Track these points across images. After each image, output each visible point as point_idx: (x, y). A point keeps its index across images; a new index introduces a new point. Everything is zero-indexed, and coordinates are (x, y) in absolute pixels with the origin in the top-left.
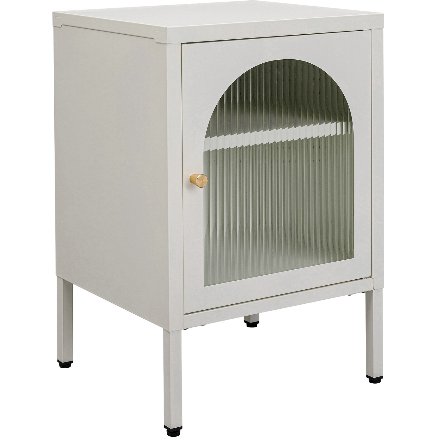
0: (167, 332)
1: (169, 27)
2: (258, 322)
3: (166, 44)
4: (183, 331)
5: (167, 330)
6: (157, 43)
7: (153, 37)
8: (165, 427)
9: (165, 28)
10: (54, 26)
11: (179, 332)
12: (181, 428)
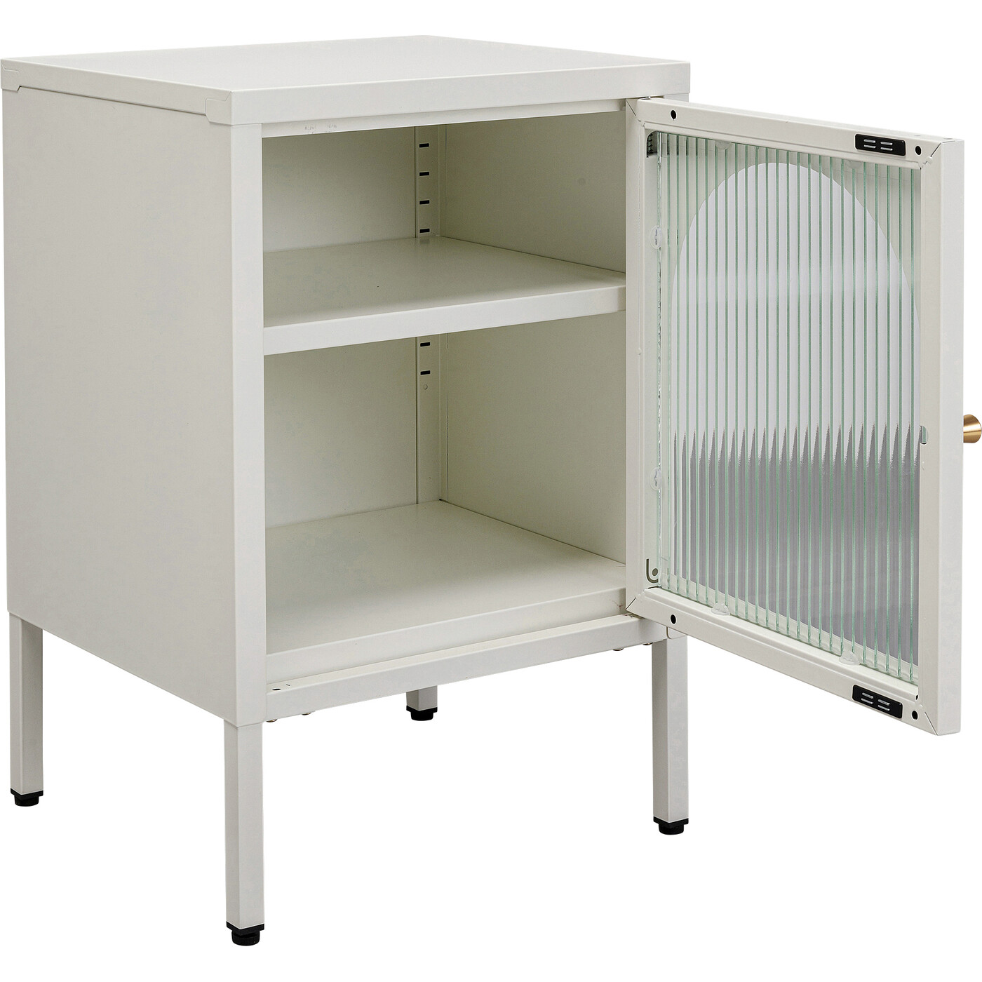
0: (231, 728)
1: (235, 91)
2: (435, 710)
3: (230, 126)
4: (265, 725)
5: (231, 722)
6: (211, 123)
7: (203, 112)
8: (229, 925)
9: (226, 92)
10: (3, 90)
11: (258, 726)
12: (262, 927)
